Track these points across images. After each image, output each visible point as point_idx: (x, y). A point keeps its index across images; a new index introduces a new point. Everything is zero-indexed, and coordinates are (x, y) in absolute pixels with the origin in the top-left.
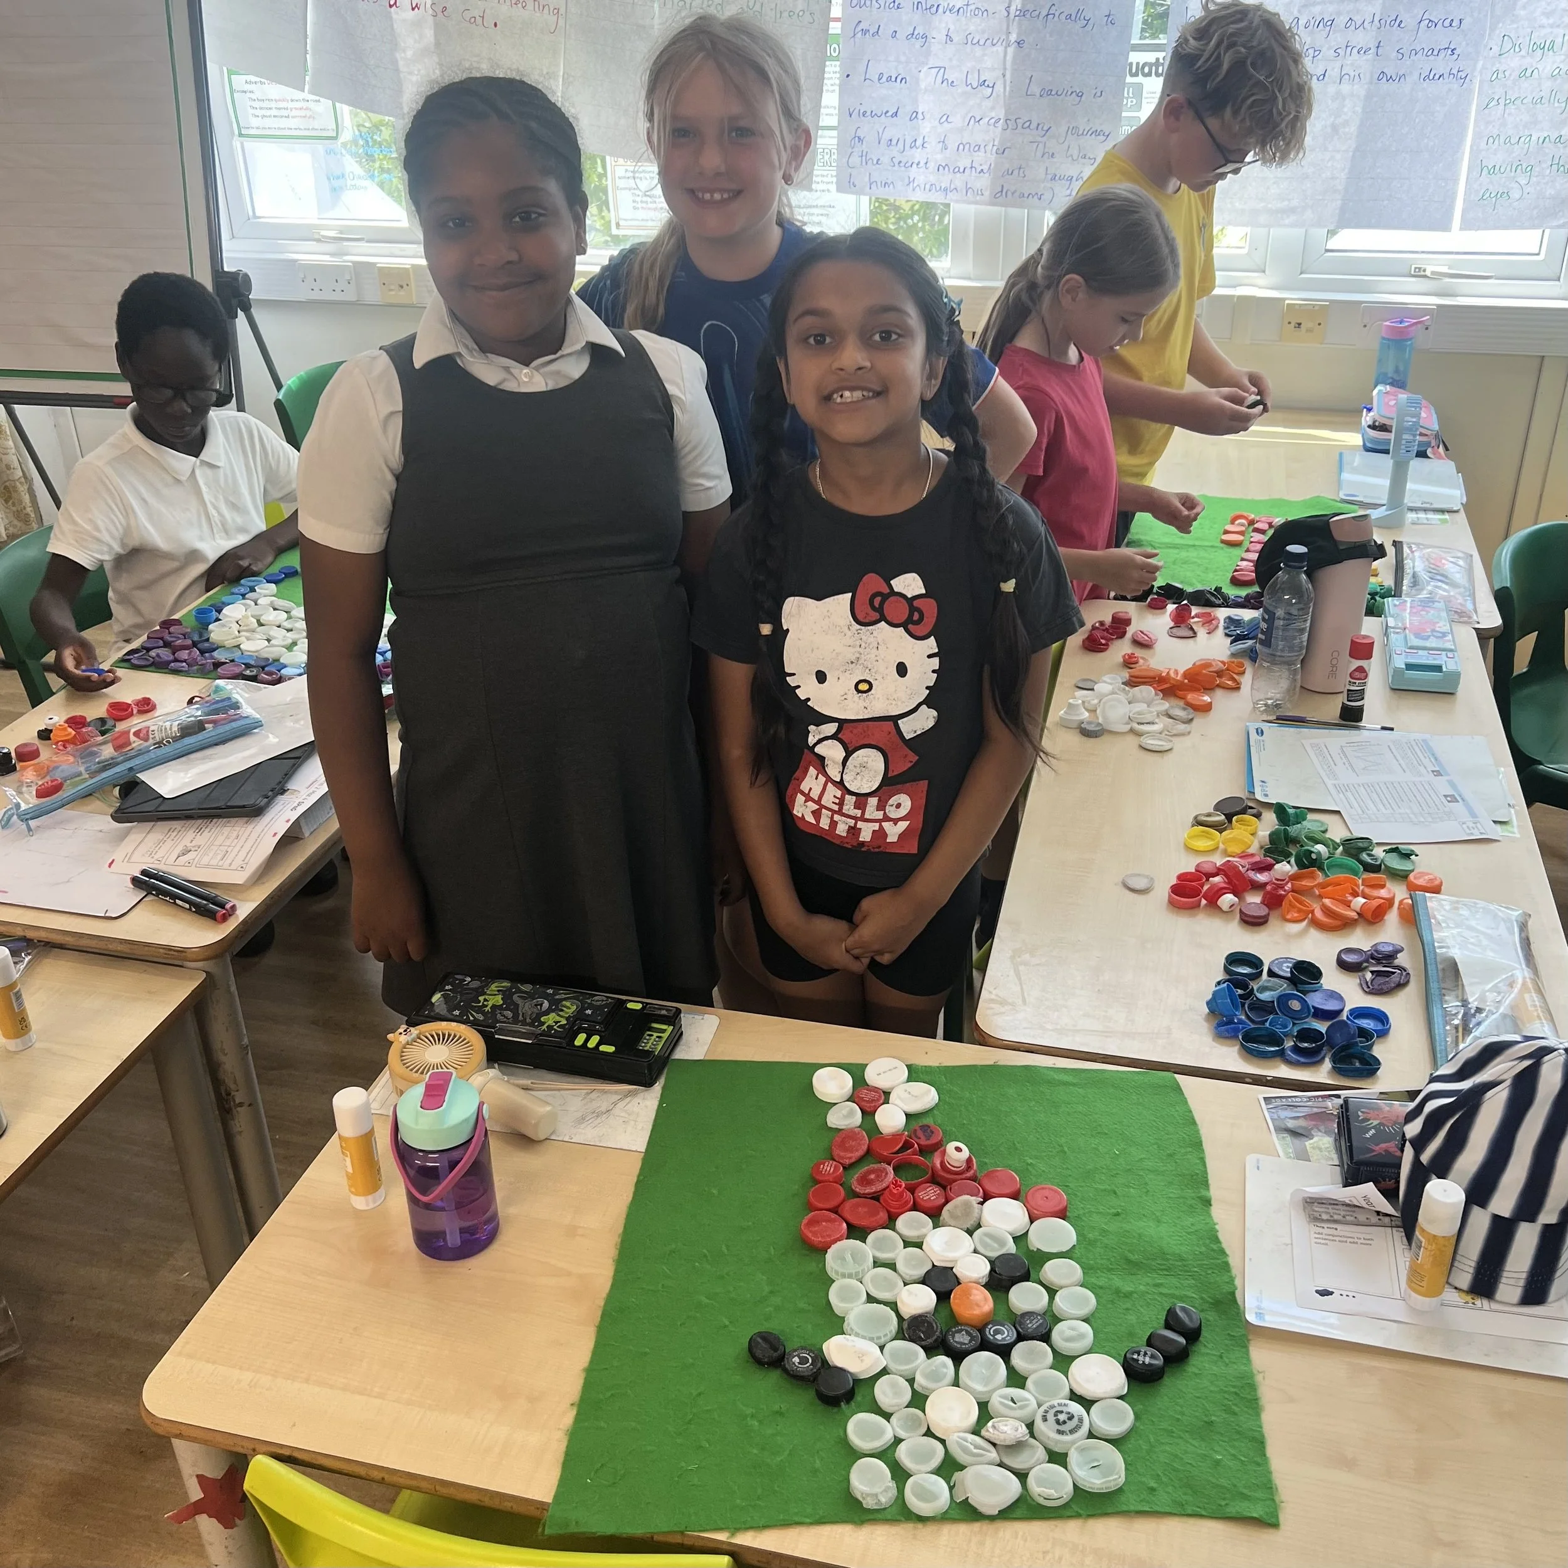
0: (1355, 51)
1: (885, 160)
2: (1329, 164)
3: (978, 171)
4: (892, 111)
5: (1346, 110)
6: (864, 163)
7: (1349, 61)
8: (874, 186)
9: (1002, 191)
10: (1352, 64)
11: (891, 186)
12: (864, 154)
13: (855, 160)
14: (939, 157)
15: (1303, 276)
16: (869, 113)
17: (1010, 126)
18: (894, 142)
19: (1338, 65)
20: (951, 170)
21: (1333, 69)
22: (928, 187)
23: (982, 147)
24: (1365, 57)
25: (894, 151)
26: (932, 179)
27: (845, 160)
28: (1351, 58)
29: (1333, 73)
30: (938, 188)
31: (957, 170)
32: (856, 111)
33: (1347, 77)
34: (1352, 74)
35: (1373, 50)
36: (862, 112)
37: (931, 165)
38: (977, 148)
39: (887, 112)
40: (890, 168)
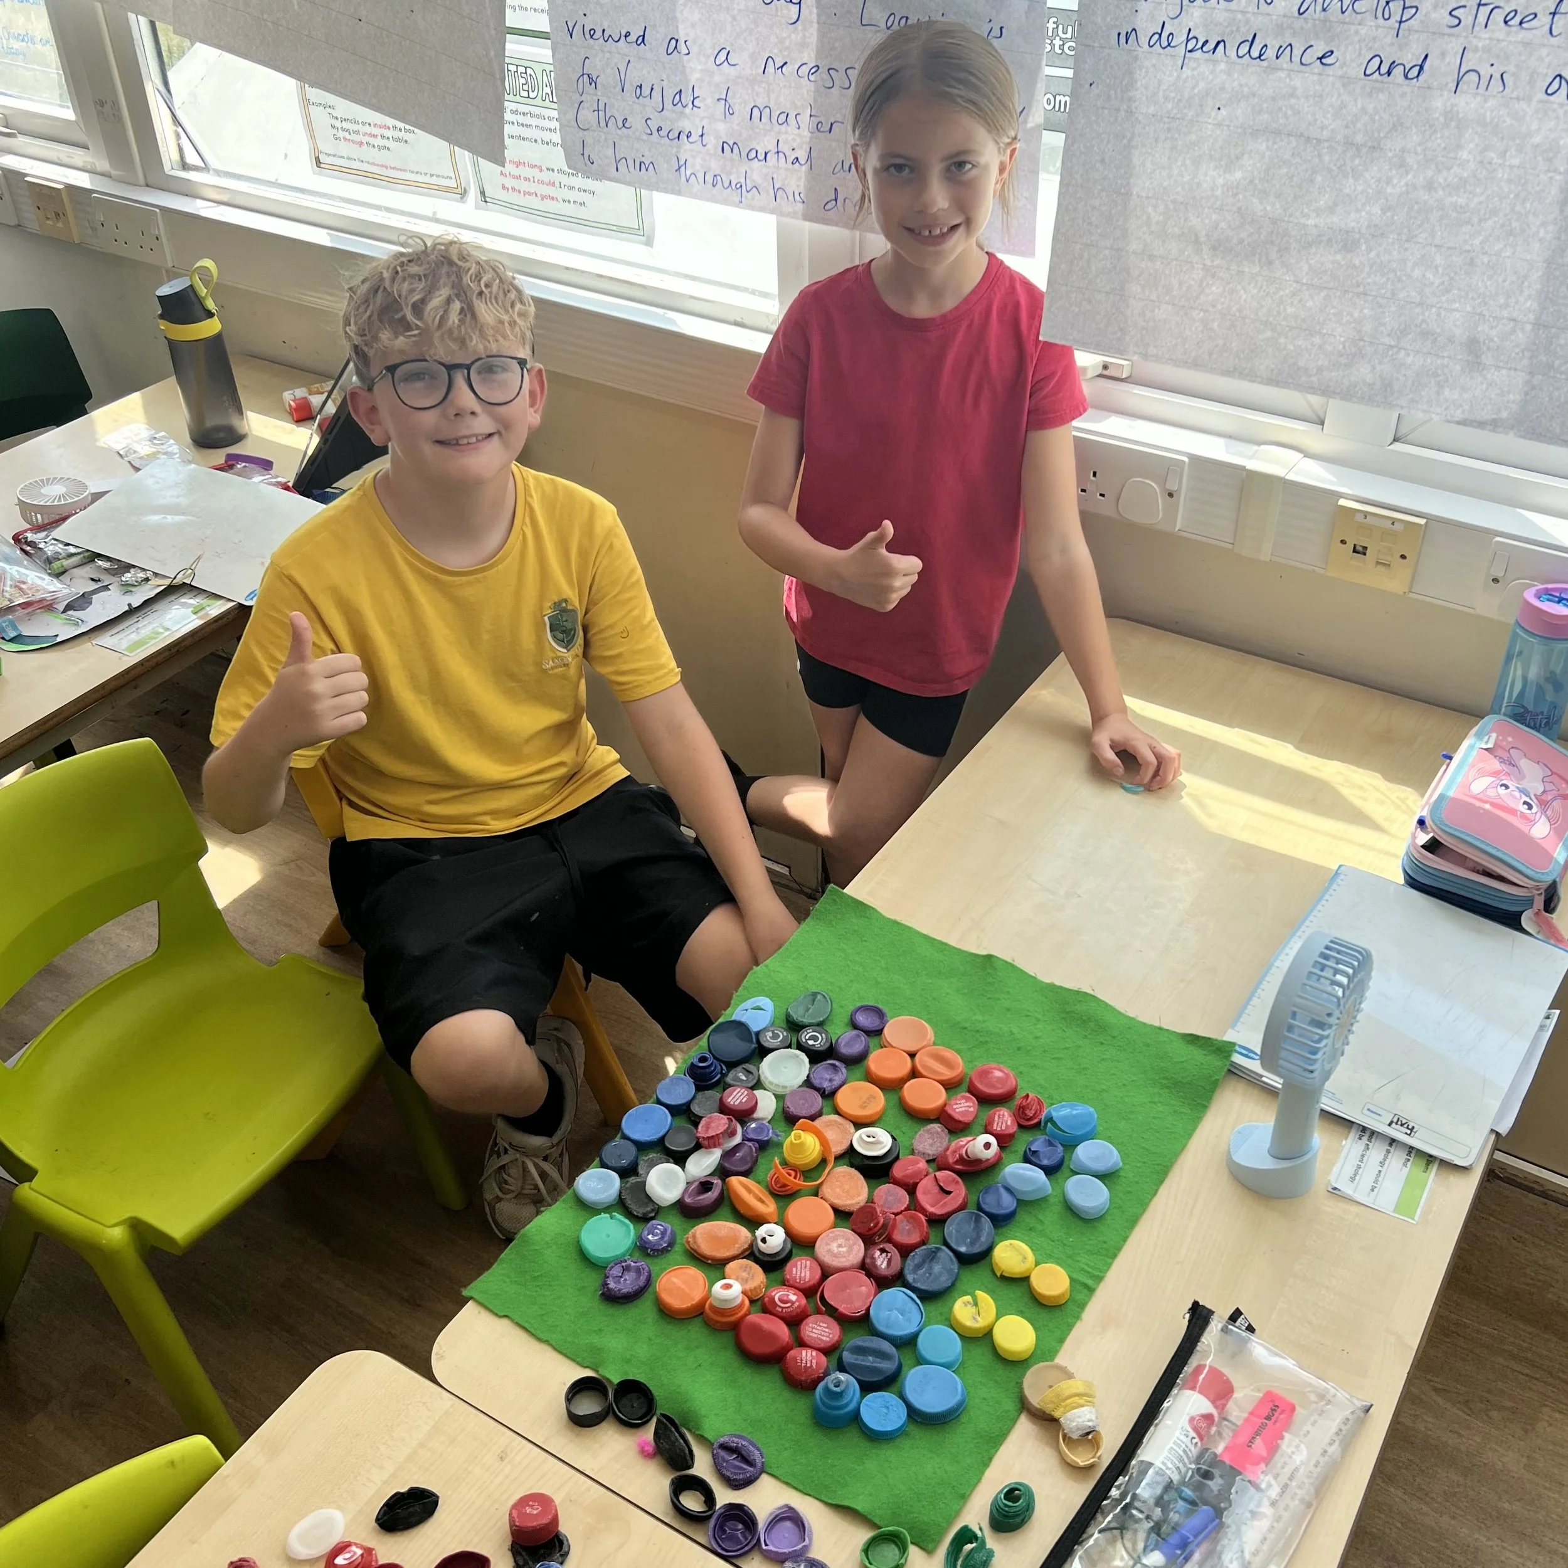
0: (1499, 16)
1: (636, 122)
2: (1417, 273)
3: (790, 160)
4: (636, 33)
5: (1464, 155)
6: (603, 124)
7: (1482, 38)
8: (622, 165)
9: (836, 200)
10: (1487, 50)
11: (651, 167)
12: (601, 107)
13: (587, 115)
14: (721, 127)
15: (1397, 446)
16: (598, 34)
17: (837, 83)
18: (646, 91)
19: (1455, 46)
20: (744, 154)
21: (1443, 55)
22: (709, 178)
23: (792, 117)
24: (1522, 35)
25: (650, 106)
26: (715, 166)
27: (571, 115)
28: (1485, 34)
29: (1442, 67)
30: (726, 184)
31: (753, 154)
32: (578, 28)
33: (1473, 77)
34: (1485, 71)
35: (1544, 20)
36: (587, 29)
37: (712, 141)
38: (782, 118)
39: (627, 35)
40: (645, 137)
